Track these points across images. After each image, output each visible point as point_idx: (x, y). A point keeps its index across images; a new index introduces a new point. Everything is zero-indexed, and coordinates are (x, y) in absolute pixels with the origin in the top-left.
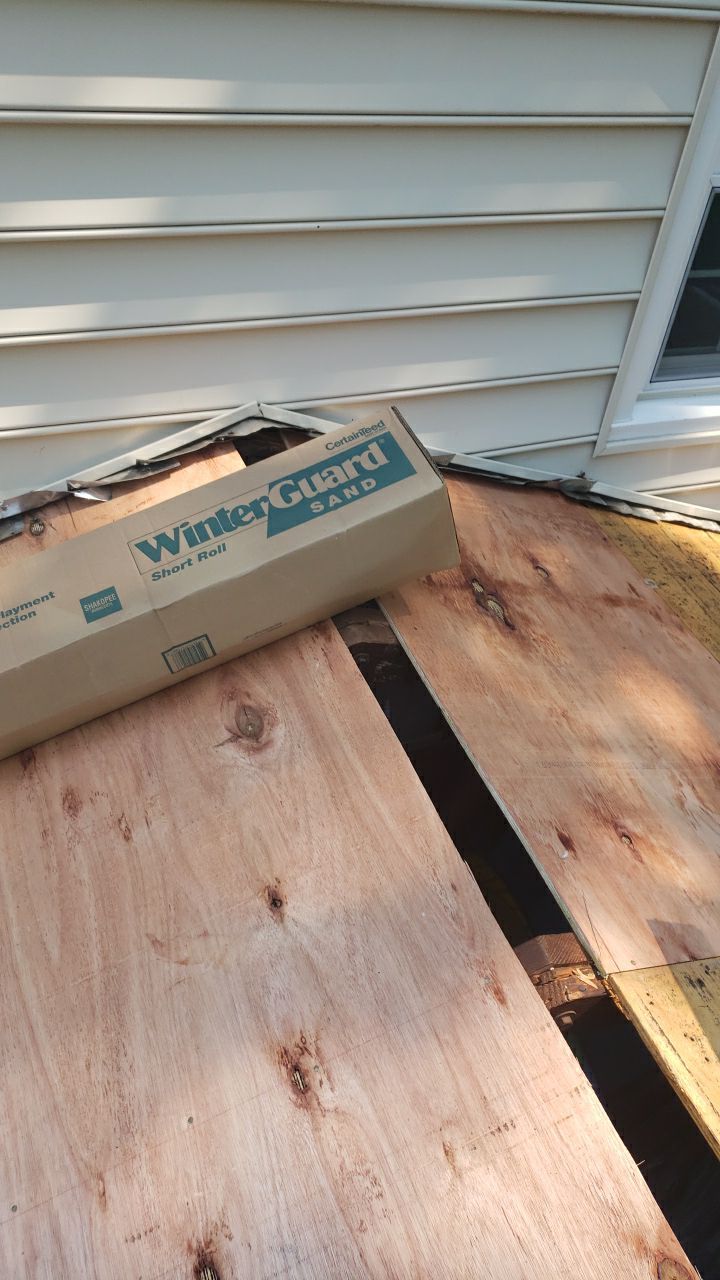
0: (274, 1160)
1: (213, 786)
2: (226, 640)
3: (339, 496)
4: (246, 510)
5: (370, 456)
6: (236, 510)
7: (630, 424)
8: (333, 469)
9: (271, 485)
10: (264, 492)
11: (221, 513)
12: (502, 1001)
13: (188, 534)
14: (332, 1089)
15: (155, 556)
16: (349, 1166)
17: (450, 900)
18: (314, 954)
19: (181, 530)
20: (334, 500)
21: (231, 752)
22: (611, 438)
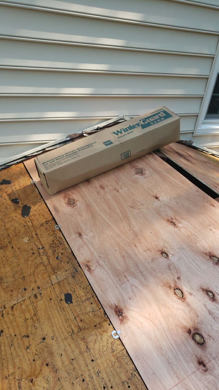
0: (172, 236)
1: (135, 182)
2: (134, 152)
3: (156, 121)
4: (136, 125)
5: (161, 114)
6: (133, 126)
7: (201, 128)
8: (153, 117)
9: (140, 121)
10: (139, 122)
11: (130, 126)
12: (214, 206)
13: (123, 130)
14: (181, 224)
15: (117, 134)
16: (189, 234)
17: (197, 193)
18: (169, 205)
19: (122, 130)
20: (155, 122)
21: (137, 176)
22: (197, 132)
